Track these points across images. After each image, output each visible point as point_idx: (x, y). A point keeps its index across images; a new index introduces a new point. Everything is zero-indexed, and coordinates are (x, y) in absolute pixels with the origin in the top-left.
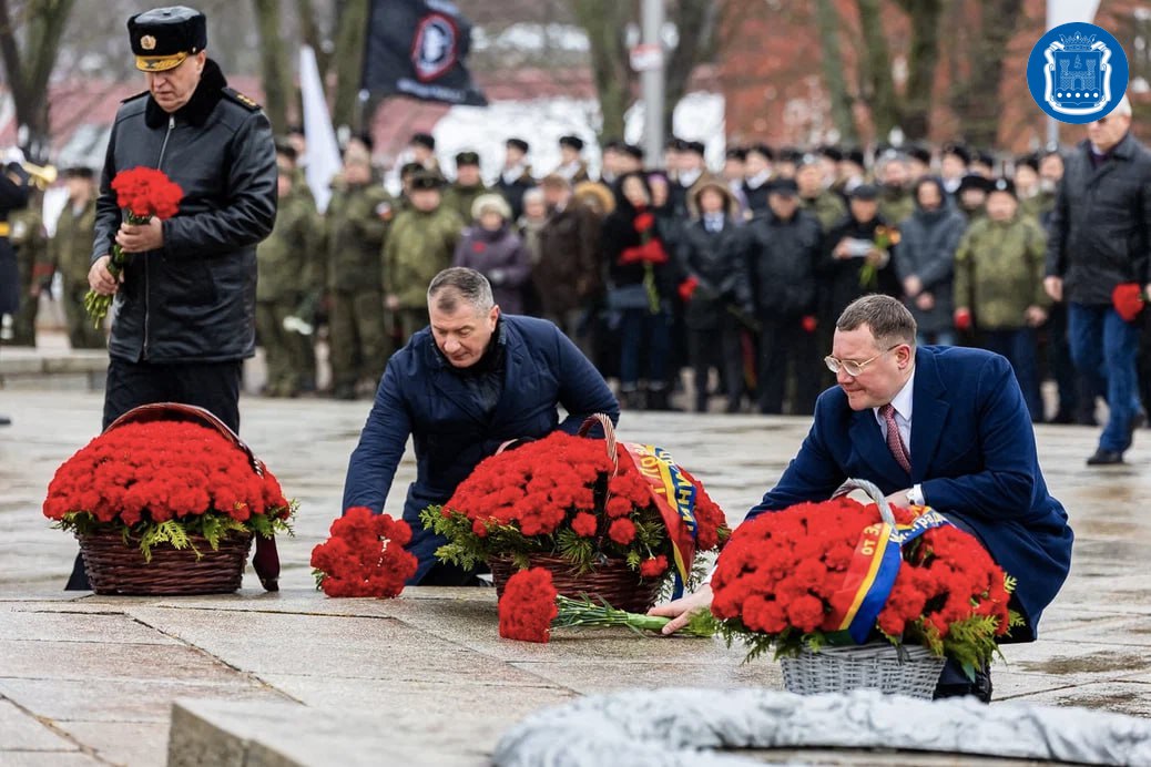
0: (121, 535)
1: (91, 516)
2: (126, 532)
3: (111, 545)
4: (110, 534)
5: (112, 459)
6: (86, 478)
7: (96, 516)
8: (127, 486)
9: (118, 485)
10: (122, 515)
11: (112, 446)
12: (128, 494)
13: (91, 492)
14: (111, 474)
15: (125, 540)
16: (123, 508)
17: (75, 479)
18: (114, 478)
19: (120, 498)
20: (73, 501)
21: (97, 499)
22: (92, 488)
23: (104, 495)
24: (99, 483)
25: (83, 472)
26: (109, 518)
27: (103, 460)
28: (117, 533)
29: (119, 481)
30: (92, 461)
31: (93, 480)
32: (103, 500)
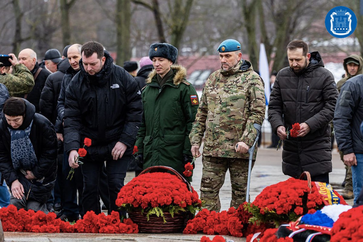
0: (141, 212)
1: (131, 205)
2: (143, 211)
3: (138, 215)
4: (138, 211)
5: (139, 185)
6: (130, 192)
7: (132, 205)
8: (143, 195)
9: (141, 194)
10: (141, 205)
11: (140, 181)
12: (143, 198)
13: (132, 197)
14: (138, 191)
15: (142, 214)
16: (142, 203)
17: (126, 192)
18: (139, 192)
19: (140, 199)
20: (125, 200)
21: (133, 199)
22: (132, 195)
23: (136, 198)
24: (134, 194)
25: (129, 190)
26: (137, 206)
27: (136, 186)
28: (140, 211)
29: (141, 193)
30: (132, 186)
31: (132, 192)
32: (135, 200)
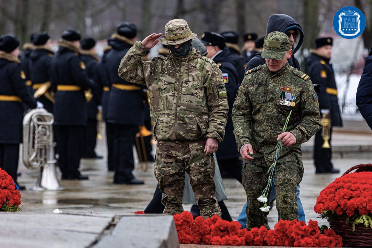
0: (346, 221)
1: (333, 212)
2: (348, 219)
3: (343, 225)
4: (342, 220)
5: (343, 188)
6: (332, 195)
7: (335, 212)
8: (349, 199)
9: (345, 199)
10: (346, 212)
11: (344, 182)
12: (349, 203)
13: (334, 202)
14: (342, 194)
15: (347, 223)
16: (347, 209)
17: (327, 196)
18: (344, 196)
19: (345, 205)
20: (326, 206)
21: (336, 205)
22: (334, 200)
23: (339, 203)
24: (337, 197)
25: (331, 193)
26: (341, 213)
27: (339, 188)
28: (344, 220)
29: (346, 197)
30: (335, 188)
31: (335, 196)
32: (339, 205)
